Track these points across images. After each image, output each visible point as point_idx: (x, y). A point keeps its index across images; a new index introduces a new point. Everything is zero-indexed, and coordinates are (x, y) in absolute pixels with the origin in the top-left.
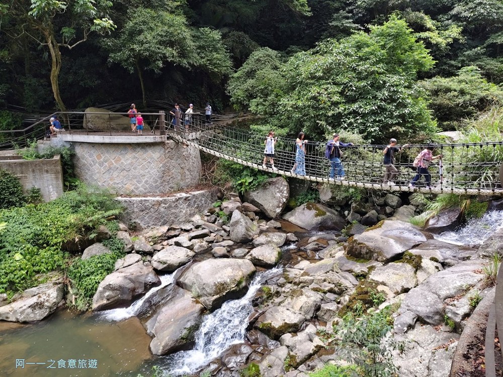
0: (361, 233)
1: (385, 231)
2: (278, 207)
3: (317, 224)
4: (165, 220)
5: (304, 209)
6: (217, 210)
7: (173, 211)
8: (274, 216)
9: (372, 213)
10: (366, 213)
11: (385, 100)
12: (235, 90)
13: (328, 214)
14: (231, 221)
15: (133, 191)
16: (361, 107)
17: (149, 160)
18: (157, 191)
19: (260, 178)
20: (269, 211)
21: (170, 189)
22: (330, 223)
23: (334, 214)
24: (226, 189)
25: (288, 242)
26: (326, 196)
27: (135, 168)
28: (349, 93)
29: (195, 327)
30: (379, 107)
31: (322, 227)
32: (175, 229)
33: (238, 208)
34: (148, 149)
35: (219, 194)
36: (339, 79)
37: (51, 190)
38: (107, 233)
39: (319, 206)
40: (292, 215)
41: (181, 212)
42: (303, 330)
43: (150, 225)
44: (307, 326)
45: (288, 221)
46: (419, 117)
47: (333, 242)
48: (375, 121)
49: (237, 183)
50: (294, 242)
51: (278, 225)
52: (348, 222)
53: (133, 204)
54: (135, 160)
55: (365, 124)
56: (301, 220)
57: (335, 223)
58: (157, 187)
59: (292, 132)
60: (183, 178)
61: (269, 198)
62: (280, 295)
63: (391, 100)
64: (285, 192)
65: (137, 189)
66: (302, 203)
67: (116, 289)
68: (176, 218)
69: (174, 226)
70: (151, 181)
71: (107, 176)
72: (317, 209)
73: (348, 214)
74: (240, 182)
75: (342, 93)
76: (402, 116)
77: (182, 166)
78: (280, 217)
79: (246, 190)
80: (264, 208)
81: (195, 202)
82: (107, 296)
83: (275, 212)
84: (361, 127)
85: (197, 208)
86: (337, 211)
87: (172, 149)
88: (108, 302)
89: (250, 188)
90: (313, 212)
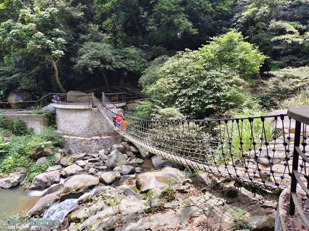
4: (84, 150)
7: (89, 146)
8: (144, 156)
15: (74, 133)
17: (83, 118)
18: (86, 134)
20: (142, 153)
21: (93, 134)
27: (76, 122)
29: (46, 207)
32: (89, 156)
34: (82, 112)
37: (38, 129)
38: (49, 153)
40: (156, 157)
41: (93, 146)
43: (77, 152)
45: (152, 160)
53: (70, 140)
54: (76, 117)
58: (86, 132)
60: (102, 128)
62: (92, 201)
65: (76, 132)
67: (39, 181)
68: (90, 150)
69: (89, 154)
70: (83, 129)
71: (64, 124)
77: (102, 122)
78: (149, 158)
80: (139, 151)
81: (102, 142)
82: (35, 183)
83: (145, 154)
85: (104, 145)
87: (96, 113)
88: (35, 186)
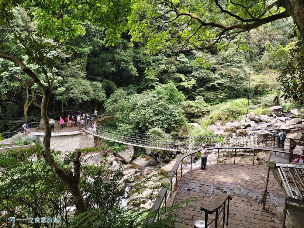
0: (164, 166)
1: (172, 165)
2: (130, 158)
3: (147, 164)
5: (141, 158)
6: (104, 161)
8: (129, 162)
9: (167, 158)
10: (165, 158)
11: (169, 115)
12: (109, 108)
13: (150, 159)
14: (113, 166)
16: (161, 118)
17: (75, 142)
19: (122, 146)
20: (126, 160)
22: (152, 163)
23: (153, 159)
24: (107, 152)
25: (136, 172)
26: (149, 152)
27: (68, 146)
28: (156, 112)
30: (167, 117)
31: (149, 165)
33: (114, 160)
34: (74, 137)
35: (104, 154)
36: (152, 106)
39: (146, 156)
40: (136, 161)
42: (147, 202)
44: (148, 201)
45: (134, 163)
46: (181, 121)
47: (154, 171)
48: (166, 123)
49: (112, 149)
50: (139, 172)
51: (131, 166)
52: (159, 163)
54: (68, 142)
55: (162, 124)
56: (140, 163)
57: (154, 163)
59: (135, 127)
61: (126, 154)
63: (171, 115)
64: (133, 151)
66: (139, 155)
72: (146, 158)
73: (158, 159)
74: (113, 148)
75: (153, 112)
76: (175, 121)
77: (88, 143)
78: (131, 162)
79: (116, 152)
80: (124, 159)
81: (95, 158)
83: (129, 160)
84: (161, 125)
86: (154, 158)
87: (84, 136)
89: (118, 151)
90: (145, 159)
